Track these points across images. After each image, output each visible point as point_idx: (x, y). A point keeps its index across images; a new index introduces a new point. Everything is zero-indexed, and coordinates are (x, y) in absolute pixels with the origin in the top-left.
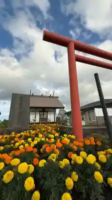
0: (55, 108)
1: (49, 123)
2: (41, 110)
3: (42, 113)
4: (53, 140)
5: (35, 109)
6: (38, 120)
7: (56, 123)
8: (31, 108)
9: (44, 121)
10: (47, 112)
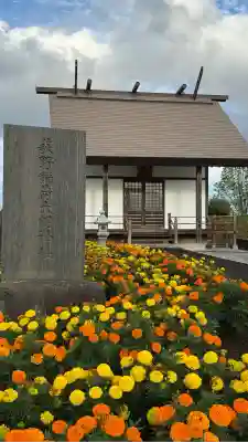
0: (202, 164)
1: (169, 236)
2: (131, 171)
3: (137, 185)
4: (194, 381)
5: (106, 167)
6: (116, 220)
7: (205, 236)
8: (91, 160)
9: (146, 225)
10: (161, 180)
